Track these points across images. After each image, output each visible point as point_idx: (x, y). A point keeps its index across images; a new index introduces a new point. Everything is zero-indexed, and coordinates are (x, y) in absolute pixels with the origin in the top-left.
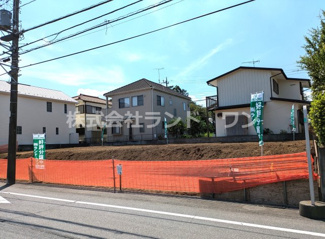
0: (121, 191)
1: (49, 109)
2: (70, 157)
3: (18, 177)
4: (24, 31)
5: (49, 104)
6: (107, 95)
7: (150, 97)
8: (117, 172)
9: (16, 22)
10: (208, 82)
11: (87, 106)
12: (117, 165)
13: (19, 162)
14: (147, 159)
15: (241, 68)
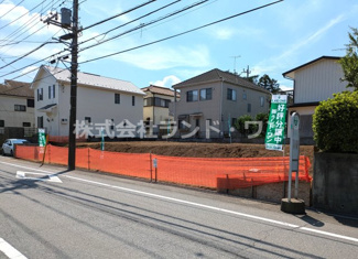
0: (156, 182)
1: (117, 101)
2: (127, 150)
3: (77, 165)
4: (82, 29)
5: (118, 95)
6: (176, 87)
7: (219, 90)
8: (154, 165)
9: (76, 19)
10: (284, 75)
11: (156, 98)
12: (153, 159)
13: (78, 151)
14: (191, 156)
15: (324, 57)
